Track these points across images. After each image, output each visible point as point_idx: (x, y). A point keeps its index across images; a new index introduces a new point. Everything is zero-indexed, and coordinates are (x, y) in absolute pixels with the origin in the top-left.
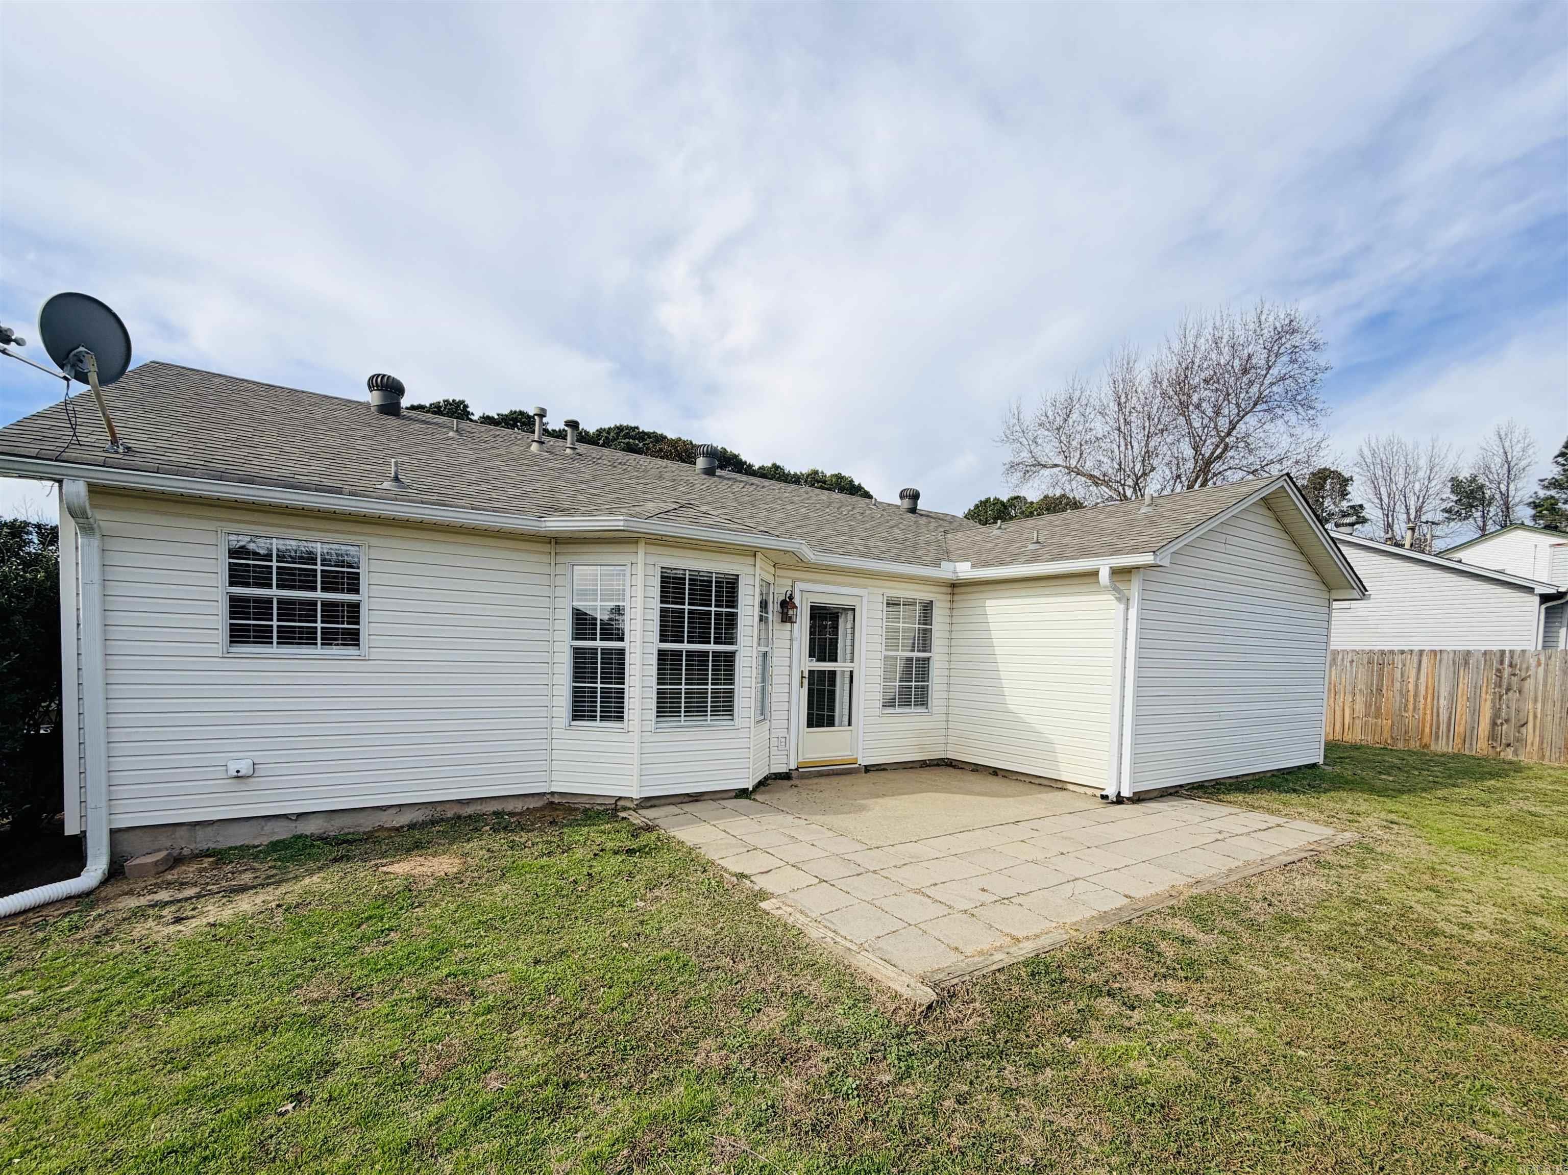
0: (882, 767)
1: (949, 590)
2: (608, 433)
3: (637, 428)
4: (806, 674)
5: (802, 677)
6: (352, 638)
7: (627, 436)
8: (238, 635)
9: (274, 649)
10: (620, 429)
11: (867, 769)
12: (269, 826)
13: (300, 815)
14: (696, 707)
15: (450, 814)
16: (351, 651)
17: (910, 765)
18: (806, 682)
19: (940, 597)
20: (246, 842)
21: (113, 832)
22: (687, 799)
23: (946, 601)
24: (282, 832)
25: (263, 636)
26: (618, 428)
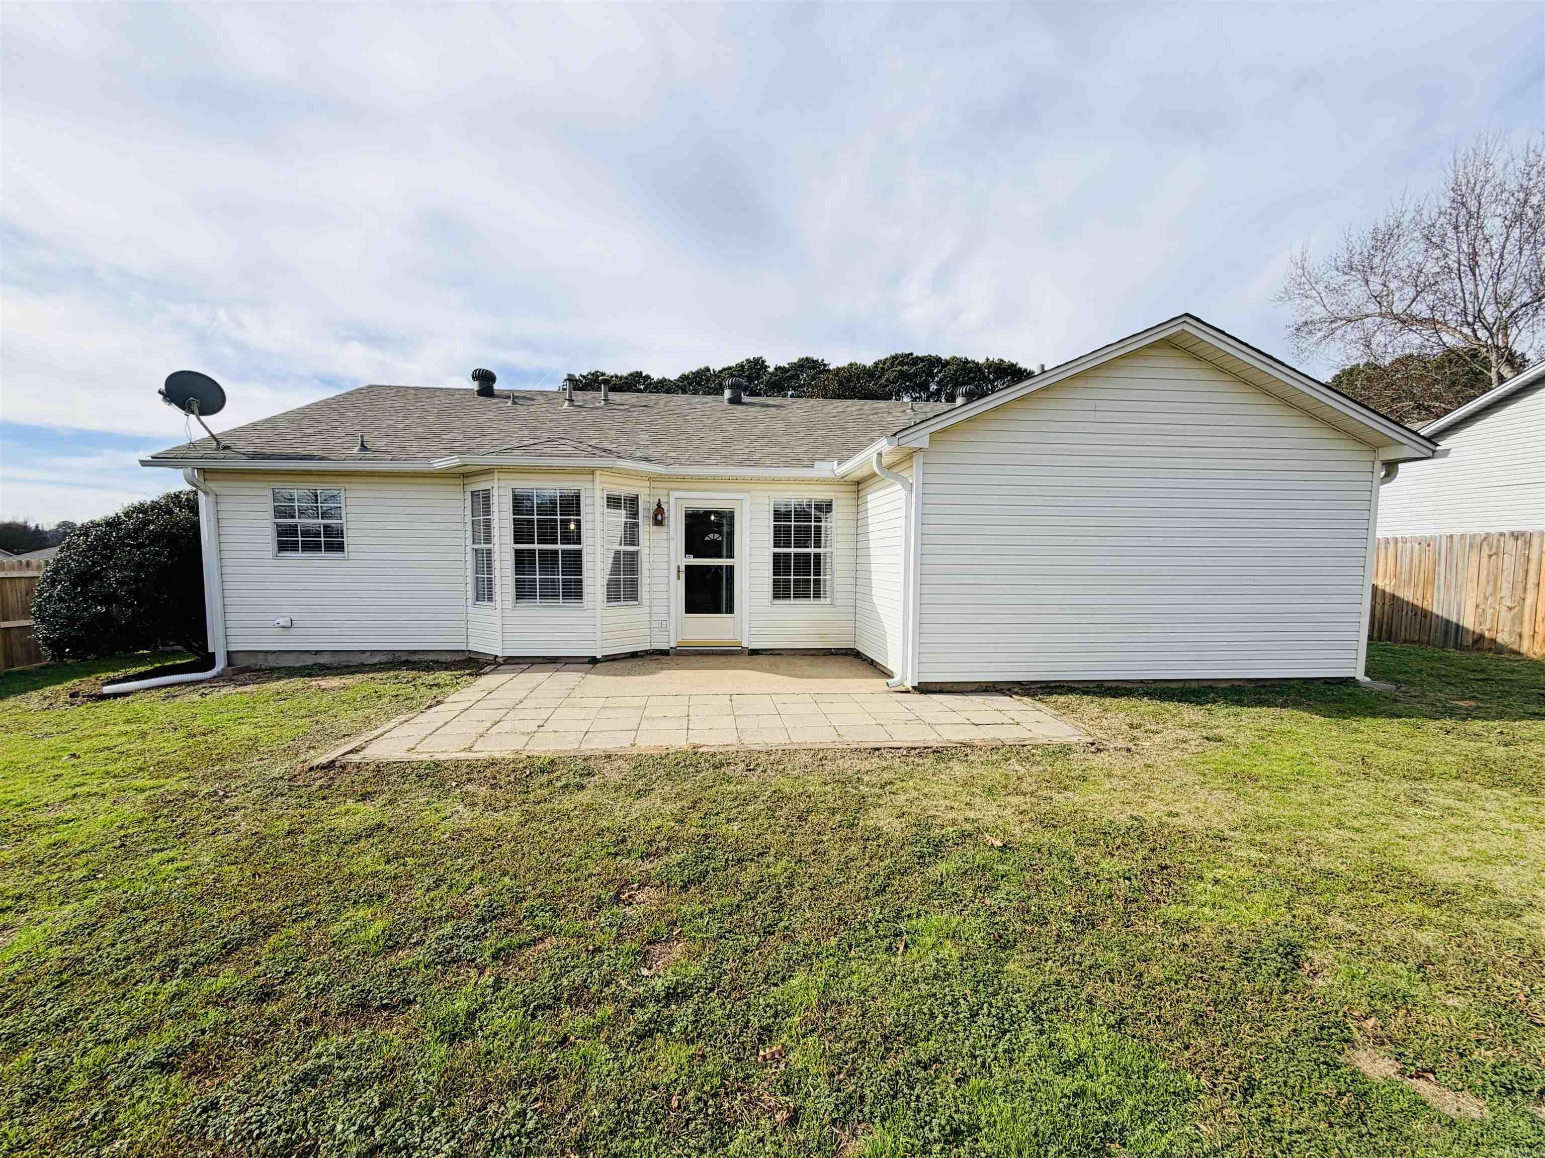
0: (777, 652)
1: (854, 488)
2: (884, 364)
3: (911, 354)
4: (683, 569)
5: (679, 571)
6: (340, 547)
7: (902, 363)
8: (283, 547)
9: (300, 554)
10: (895, 358)
11: (754, 652)
12: (303, 656)
13: (317, 652)
14: (549, 592)
15: (403, 659)
16: (339, 555)
17: (812, 652)
18: (683, 576)
19: (840, 495)
20: (292, 665)
21: (228, 652)
22: (545, 661)
23: (848, 499)
24: (309, 661)
25: (293, 547)
26: (893, 357)
